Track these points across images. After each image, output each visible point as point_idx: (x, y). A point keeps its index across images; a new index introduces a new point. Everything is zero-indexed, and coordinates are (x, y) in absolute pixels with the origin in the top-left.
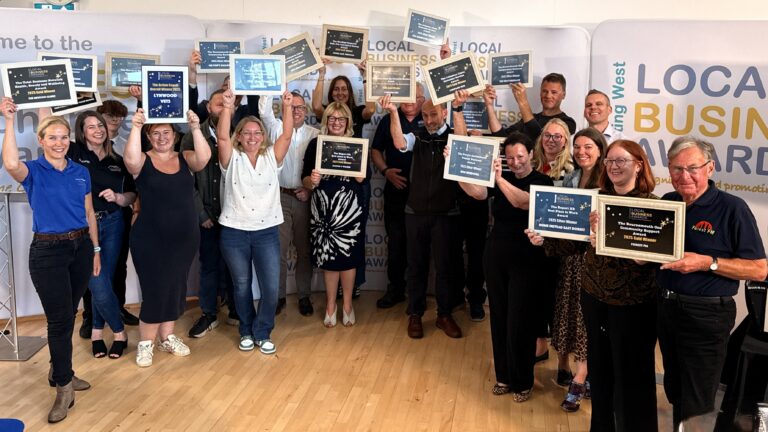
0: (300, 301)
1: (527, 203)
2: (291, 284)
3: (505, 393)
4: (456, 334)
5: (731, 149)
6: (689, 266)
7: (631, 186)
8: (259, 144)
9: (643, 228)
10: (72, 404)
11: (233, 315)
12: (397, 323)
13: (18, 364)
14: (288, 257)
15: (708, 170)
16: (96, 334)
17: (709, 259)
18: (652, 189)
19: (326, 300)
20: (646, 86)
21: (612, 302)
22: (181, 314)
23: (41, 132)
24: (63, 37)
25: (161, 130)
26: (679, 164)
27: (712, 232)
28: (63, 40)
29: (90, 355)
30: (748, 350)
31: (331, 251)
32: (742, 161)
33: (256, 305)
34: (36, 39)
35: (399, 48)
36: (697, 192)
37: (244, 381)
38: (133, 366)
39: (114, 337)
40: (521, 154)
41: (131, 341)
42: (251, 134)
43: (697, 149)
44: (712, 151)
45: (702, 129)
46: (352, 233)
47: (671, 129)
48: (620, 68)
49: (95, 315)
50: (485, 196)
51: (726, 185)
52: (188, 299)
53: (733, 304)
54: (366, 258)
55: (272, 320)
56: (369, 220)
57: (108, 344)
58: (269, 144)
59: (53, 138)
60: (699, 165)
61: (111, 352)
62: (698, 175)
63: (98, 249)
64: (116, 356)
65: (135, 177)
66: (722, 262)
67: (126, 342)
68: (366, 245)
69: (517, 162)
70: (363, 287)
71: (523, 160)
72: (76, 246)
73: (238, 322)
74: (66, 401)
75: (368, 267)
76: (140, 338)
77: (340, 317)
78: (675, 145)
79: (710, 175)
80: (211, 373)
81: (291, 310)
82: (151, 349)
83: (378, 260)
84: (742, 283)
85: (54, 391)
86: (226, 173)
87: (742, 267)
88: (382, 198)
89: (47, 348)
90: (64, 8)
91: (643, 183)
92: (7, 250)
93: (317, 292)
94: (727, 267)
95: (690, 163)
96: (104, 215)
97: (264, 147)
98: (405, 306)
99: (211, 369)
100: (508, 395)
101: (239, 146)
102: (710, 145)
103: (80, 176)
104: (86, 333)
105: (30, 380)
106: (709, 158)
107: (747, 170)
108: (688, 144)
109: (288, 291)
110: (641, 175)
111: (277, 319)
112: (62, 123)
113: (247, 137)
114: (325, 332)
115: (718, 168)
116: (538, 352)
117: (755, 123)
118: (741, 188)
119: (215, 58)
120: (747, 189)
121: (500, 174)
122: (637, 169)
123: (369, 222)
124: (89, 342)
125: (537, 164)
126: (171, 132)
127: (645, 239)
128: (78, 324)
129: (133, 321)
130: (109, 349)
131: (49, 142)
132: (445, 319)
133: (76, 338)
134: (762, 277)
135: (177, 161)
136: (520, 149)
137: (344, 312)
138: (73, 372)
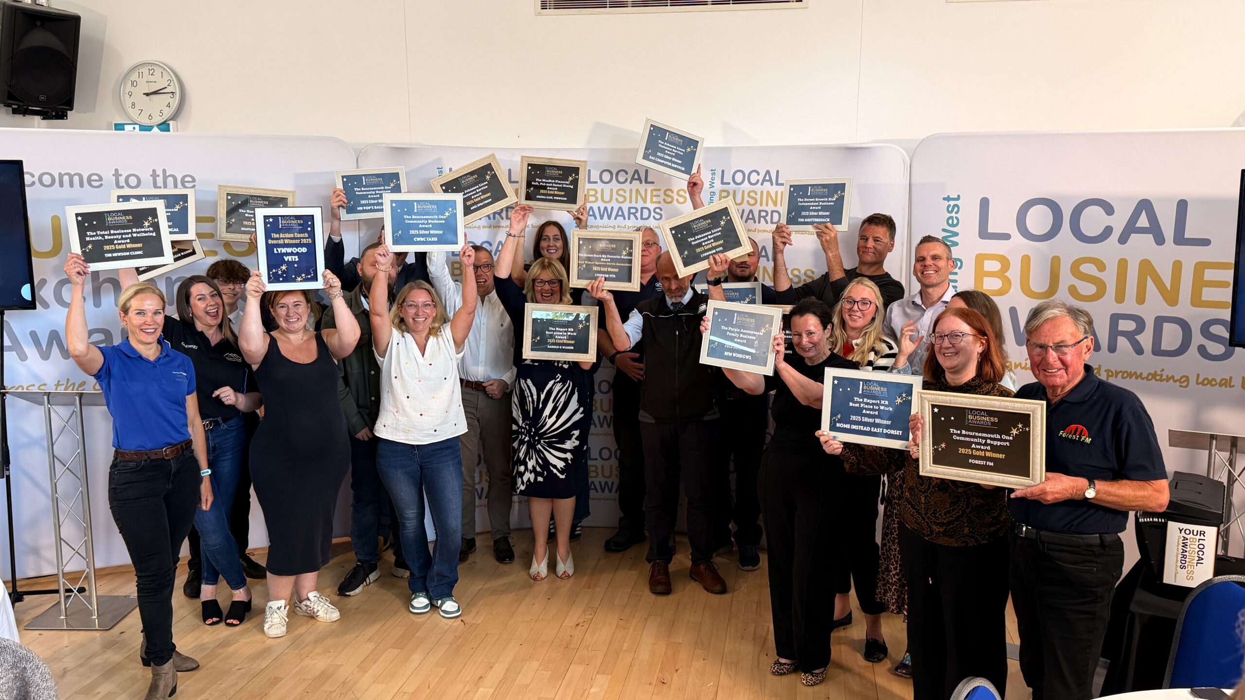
0: (496, 542)
1: (820, 399)
2: (481, 520)
3: (789, 672)
4: (718, 588)
5: (1115, 319)
6: (1053, 493)
7: (970, 373)
8: (430, 320)
9: (986, 438)
10: (173, 691)
11: (401, 563)
12: (633, 575)
13: (97, 634)
14: (477, 480)
15: (1085, 350)
16: (207, 591)
17: (1082, 482)
18: (1001, 380)
19: (533, 540)
20: (991, 230)
21: (943, 541)
22: (325, 561)
23: (125, 305)
24: (154, 171)
25: (290, 300)
26: (1042, 341)
27: (1088, 440)
28: (154, 175)
29: (198, 621)
30: (1141, 611)
31: (538, 469)
32: (1130, 336)
33: (431, 547)
34: (117, 174)
35: (633, 179)
36: (1069, 382)
37: (416, 658)
38: (259, 637)
39: (232, 595)
40: (812, 328)
41: (256, 602)
42: (417, 306)
43: (1068, 319)
44: (1090, 323)
45: (1073, 290)
46: (569, 445)
47: (1027, 291)
48: (952, 203)
49: (204, 565)
50: (761, 388)
51: (1107, 371)
52: (335, 541)
53: (1120, 544)
54: (590, 480)
55: (454, 570)
56: (592, 426)
57: (224, 605)
58: (445, 320)
59: (141, 313)
60: (1070, 343)
61: (228, 617)
62: (1070, 356)
63: (206, 472)
64: (235, 622)
65: (255, 367)
66: (1100, 485)
67: (250, 601)
68: (590, 463)
69: (805, 340)
70: (585, 522)
71: (815, 338)
72: (174, 466)
73: (407, 574)
74: (166, 686)
75: (592, 493)
76: (268, 598)
77: (552, 566)
78: (1036, 313)
79: (1087, 358)
80: (371, 646)
81: (482, 557)
82: (284, 612)
83: (606, 483)
84: (1132, 514)
85: (148, 672)
86: (383, 362)
87: (1132, 493)
88: (611, 394)
89: (136, 613)
90: (155, 129)
91: (987, 369)
92: (81, 473)
93: (519, 530)
94: (1110, 494)
95: (1058, 339)
96: (217, 424)
97: (437, 325)
98: (645, 549)
99: (369, 640)
100: (793, 677)
101: (402, 324)
102: (1087, 314)
103: (178, 368)
104: (192, 591)
105: (114, 657)
106: (1086, 332)
107: (1139, 350)
108: (1056, 312)
109: (478, 529)
110: (985, 357)
111: (461, 568)
112: (154, 292)
113: (412, 311)
114: (531, 587)
115: (1097, 348)
116: (837, 615)
117: (1150, 282)
118: (1130, 375)
119: (365, 197)
120: (1139, 376)
121: (782, 356)
122: (979, 349)
123: (593, 429)
124: (198, 604)
125: (834, 344)
126: (303, 303)
127: (988, 454)
128: (181, 578)
129: (258, 572)
130: (225, 612)
131: (136, 320)
132: (702, 567)
133: (178, 598)
134: (1161, 506)
135: (314, 345)
136: (811, 322)
137: (558, 558)
138: (174, 646)
